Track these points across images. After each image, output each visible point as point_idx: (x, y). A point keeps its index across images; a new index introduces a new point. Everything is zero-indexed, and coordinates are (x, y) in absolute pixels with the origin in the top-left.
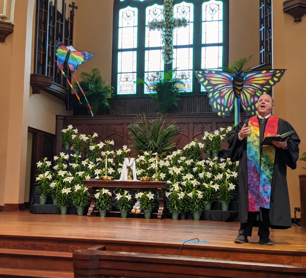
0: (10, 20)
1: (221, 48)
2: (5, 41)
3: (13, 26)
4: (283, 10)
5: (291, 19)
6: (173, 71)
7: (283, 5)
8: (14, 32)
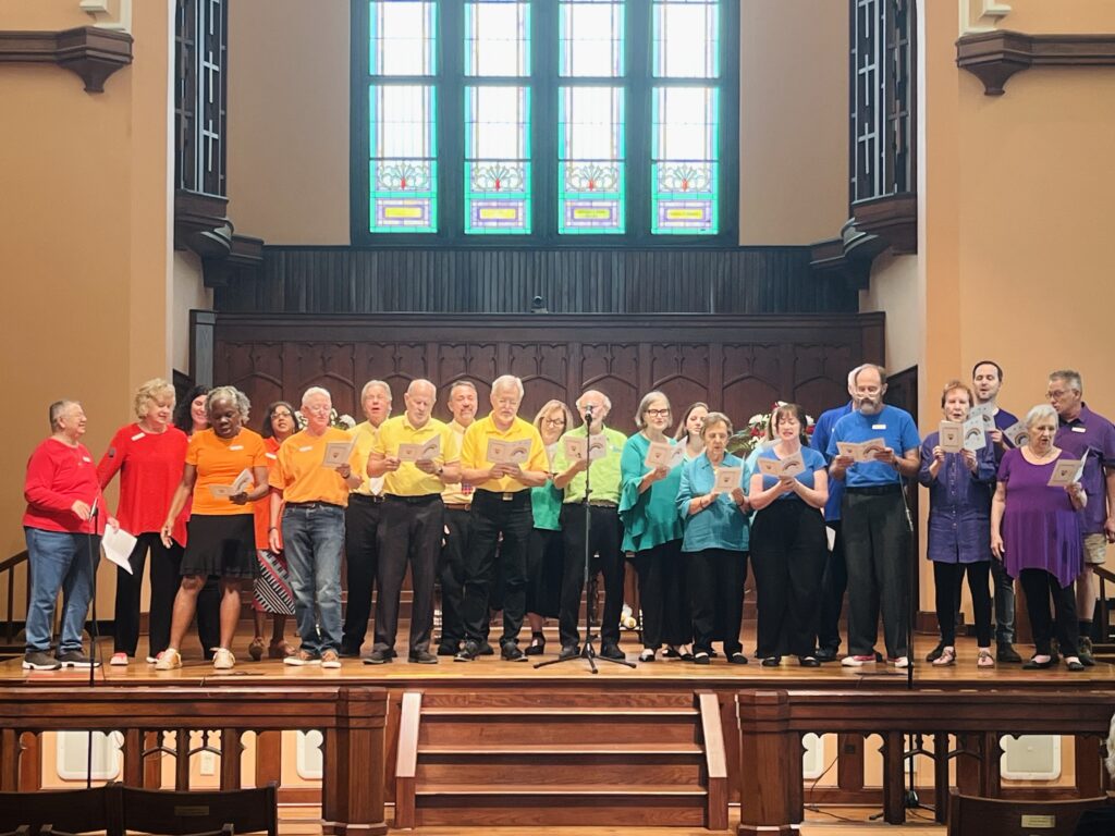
0: (118, 20)
1: (714, 93)
2: (102, 91)
3: (129, 40)
4: (958, 61)
5: (976, 86)
6: (559, 160)
7: (957, 44)
8: (133, 61)
